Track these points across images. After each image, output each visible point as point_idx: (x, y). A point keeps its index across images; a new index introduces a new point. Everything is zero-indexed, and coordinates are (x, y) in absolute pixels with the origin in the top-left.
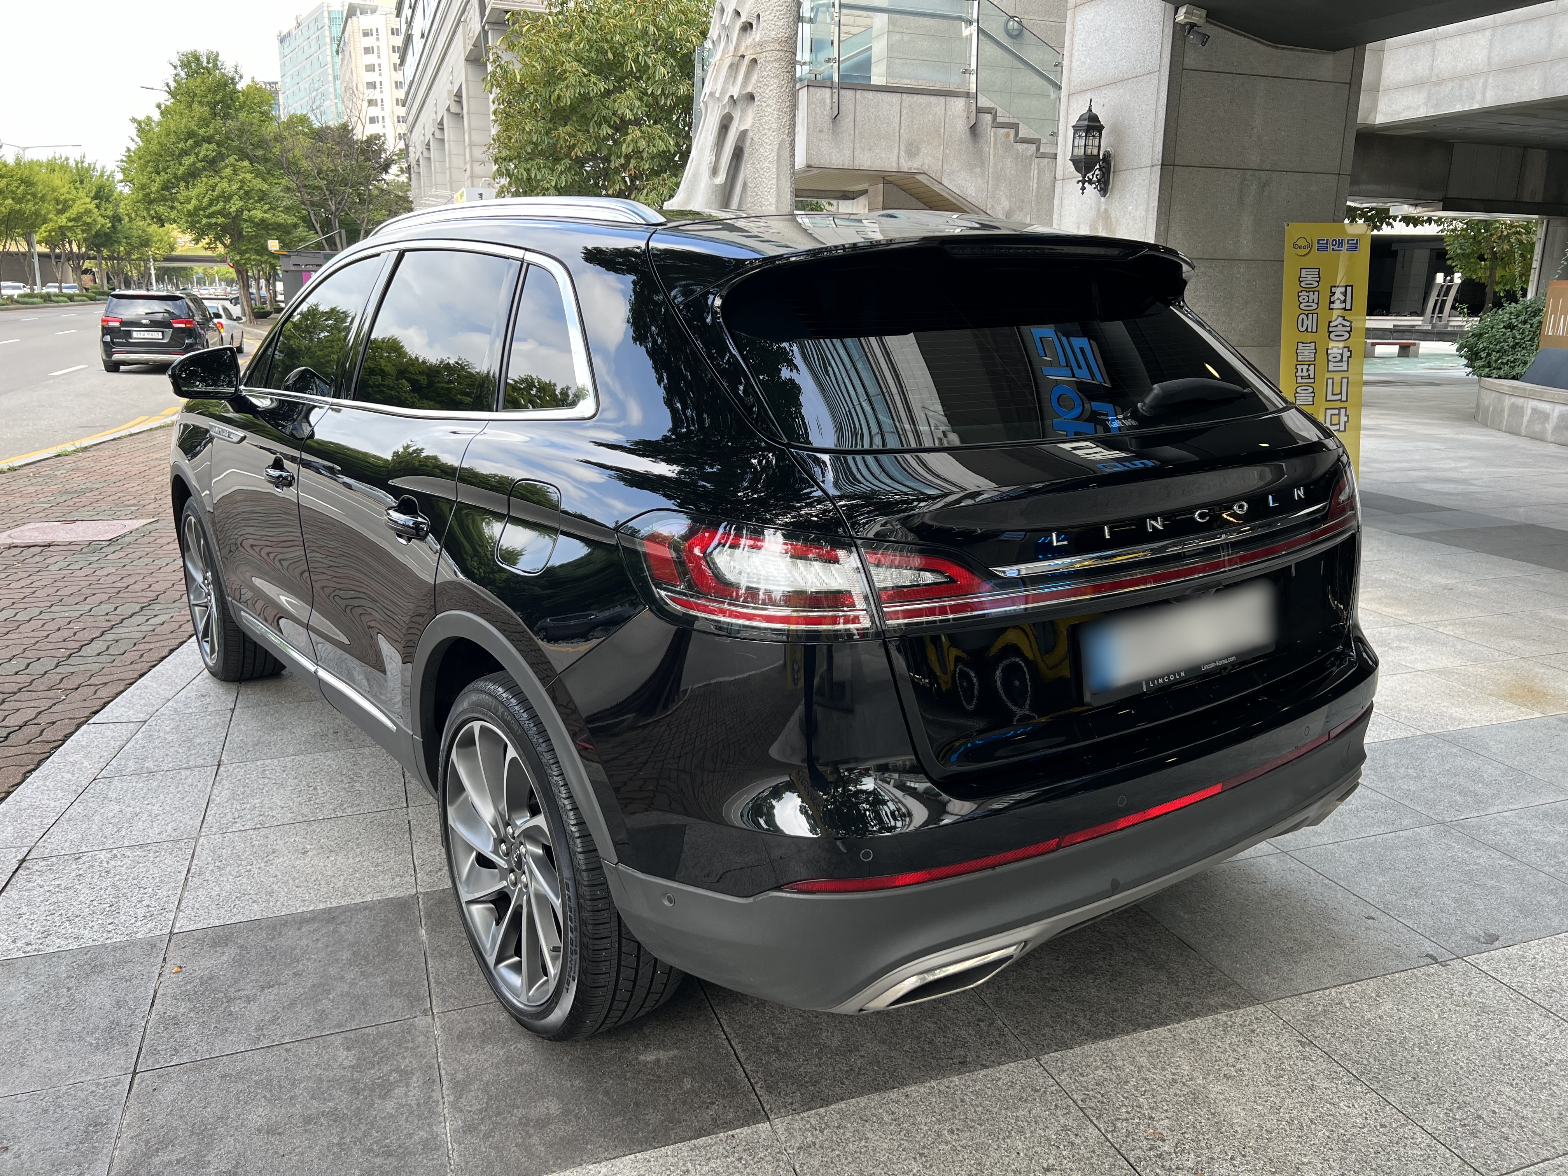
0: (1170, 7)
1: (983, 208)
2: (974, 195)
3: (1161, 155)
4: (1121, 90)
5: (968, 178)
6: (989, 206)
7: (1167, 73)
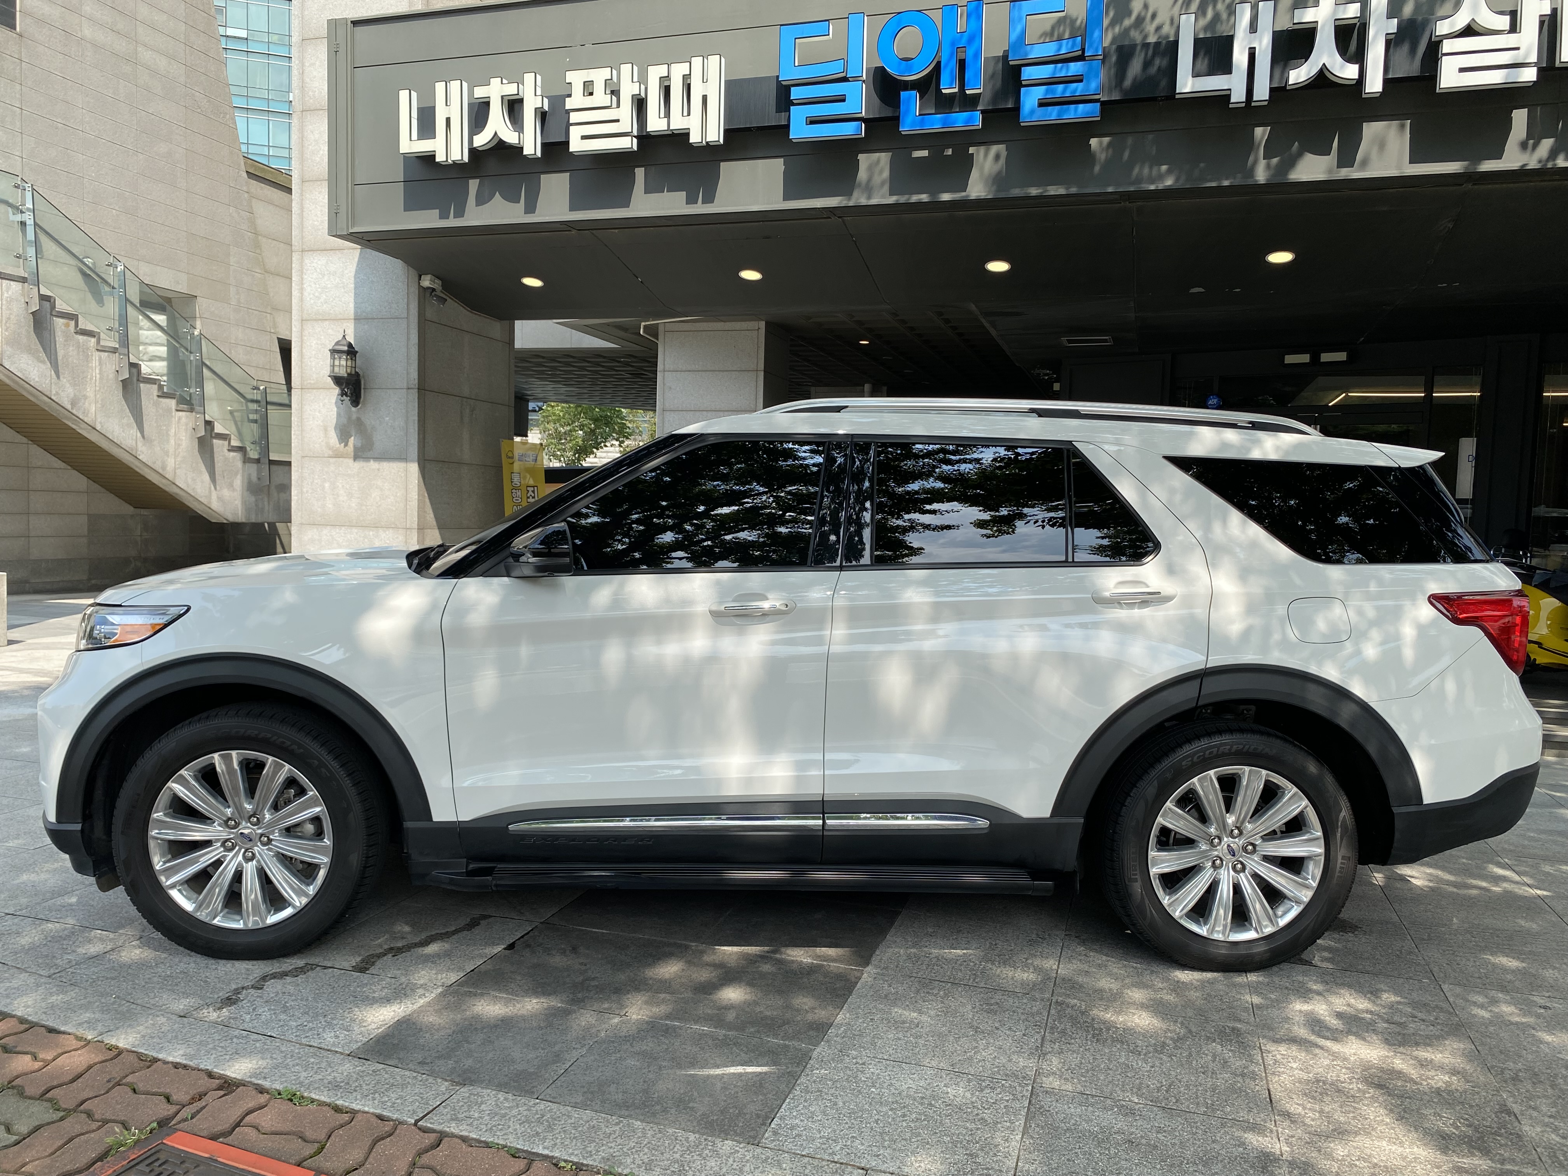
0: (414, 273)
1: (47, 394)
2: (37, 379)
3: (417, 381)
4: (366, 326)
5: (30, 362)
6: (54, 392)
7: (416, 320)
